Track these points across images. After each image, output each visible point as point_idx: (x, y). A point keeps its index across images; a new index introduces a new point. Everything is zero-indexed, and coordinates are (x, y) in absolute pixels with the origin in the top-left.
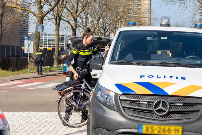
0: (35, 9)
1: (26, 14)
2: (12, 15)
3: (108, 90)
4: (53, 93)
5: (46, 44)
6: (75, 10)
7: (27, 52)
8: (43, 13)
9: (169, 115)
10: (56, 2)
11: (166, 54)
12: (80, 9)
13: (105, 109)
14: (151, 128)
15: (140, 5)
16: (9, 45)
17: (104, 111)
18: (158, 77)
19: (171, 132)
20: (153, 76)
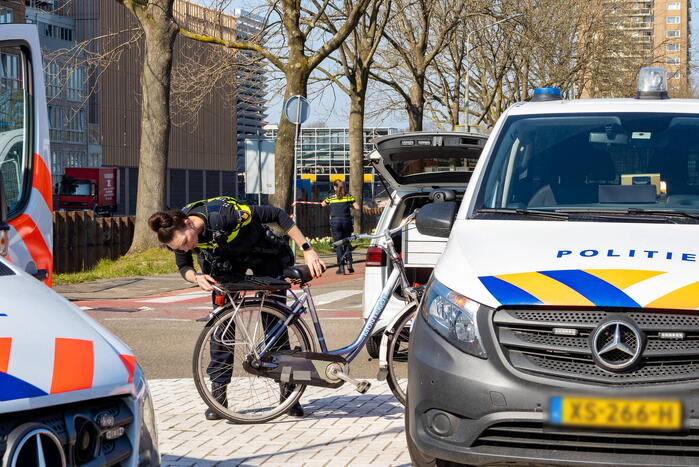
0: (280, 45)
1: (252, 60)
2: (203, 67)
3: (461, 296)
4: (332, 322)
5: (325, 164)
6: (420, 45)
7: (254, 190)
8: (307, 58)
9: (643, 369)
10: (350, 20)
11: (649, 183)
12: (434, 39)
13: (450, 353)
14: (588, 407)
15: (652, 18)
16: (199, 168)
17: (449, 357)
18: (610, 253)
19: (646, 418)
20: (596, 253)
